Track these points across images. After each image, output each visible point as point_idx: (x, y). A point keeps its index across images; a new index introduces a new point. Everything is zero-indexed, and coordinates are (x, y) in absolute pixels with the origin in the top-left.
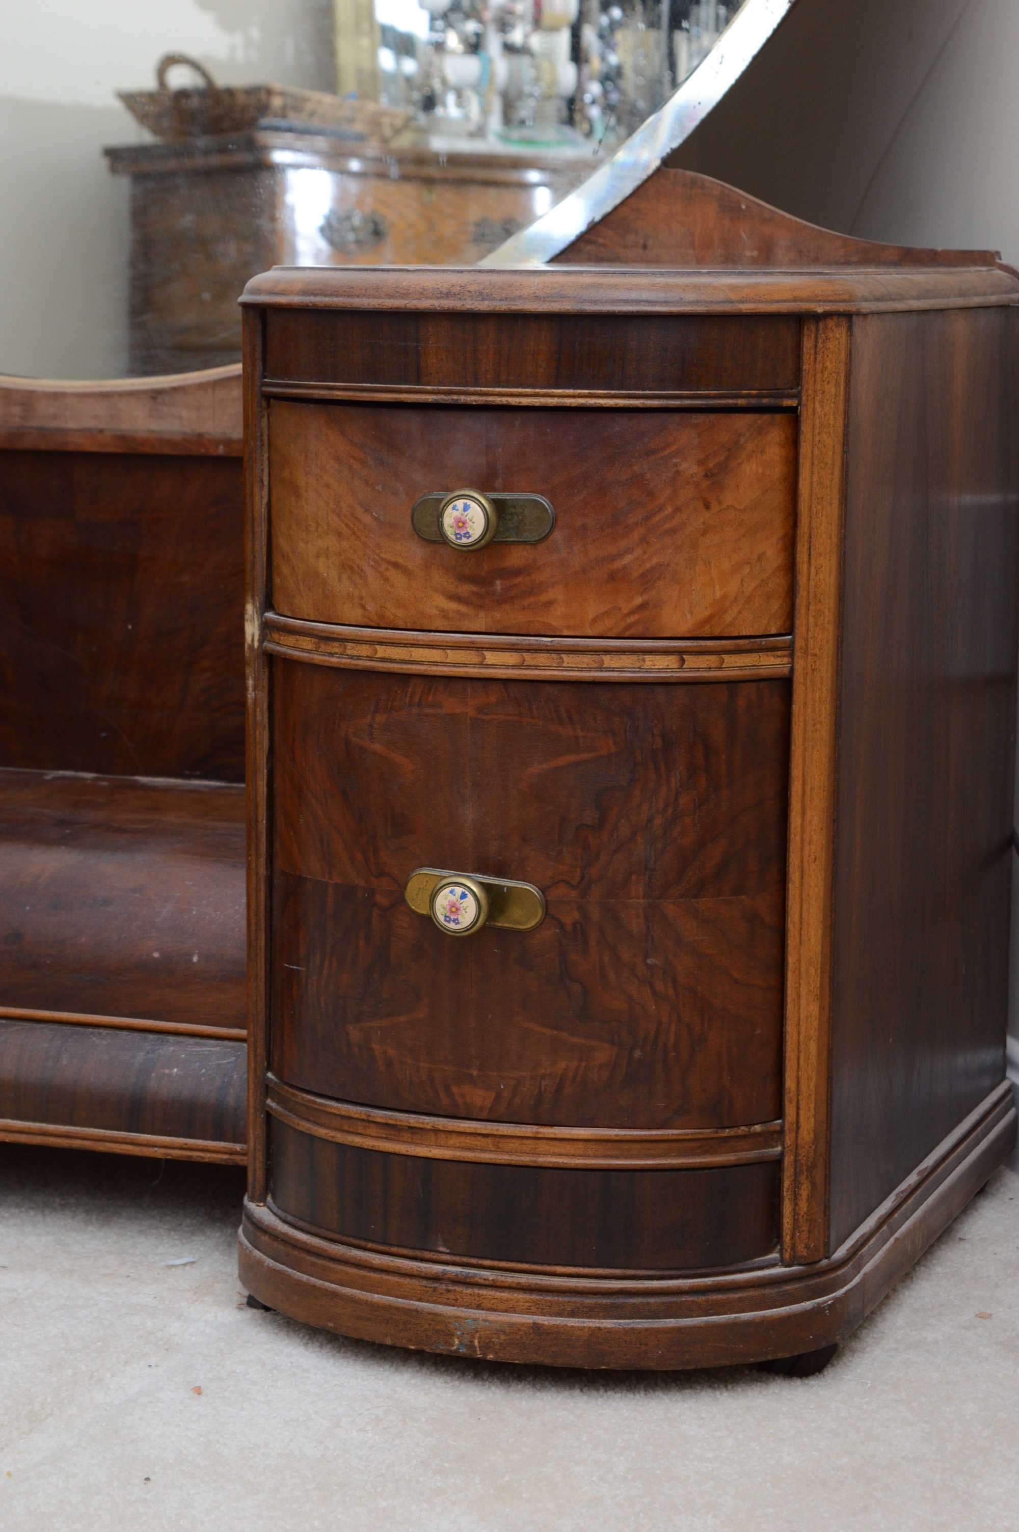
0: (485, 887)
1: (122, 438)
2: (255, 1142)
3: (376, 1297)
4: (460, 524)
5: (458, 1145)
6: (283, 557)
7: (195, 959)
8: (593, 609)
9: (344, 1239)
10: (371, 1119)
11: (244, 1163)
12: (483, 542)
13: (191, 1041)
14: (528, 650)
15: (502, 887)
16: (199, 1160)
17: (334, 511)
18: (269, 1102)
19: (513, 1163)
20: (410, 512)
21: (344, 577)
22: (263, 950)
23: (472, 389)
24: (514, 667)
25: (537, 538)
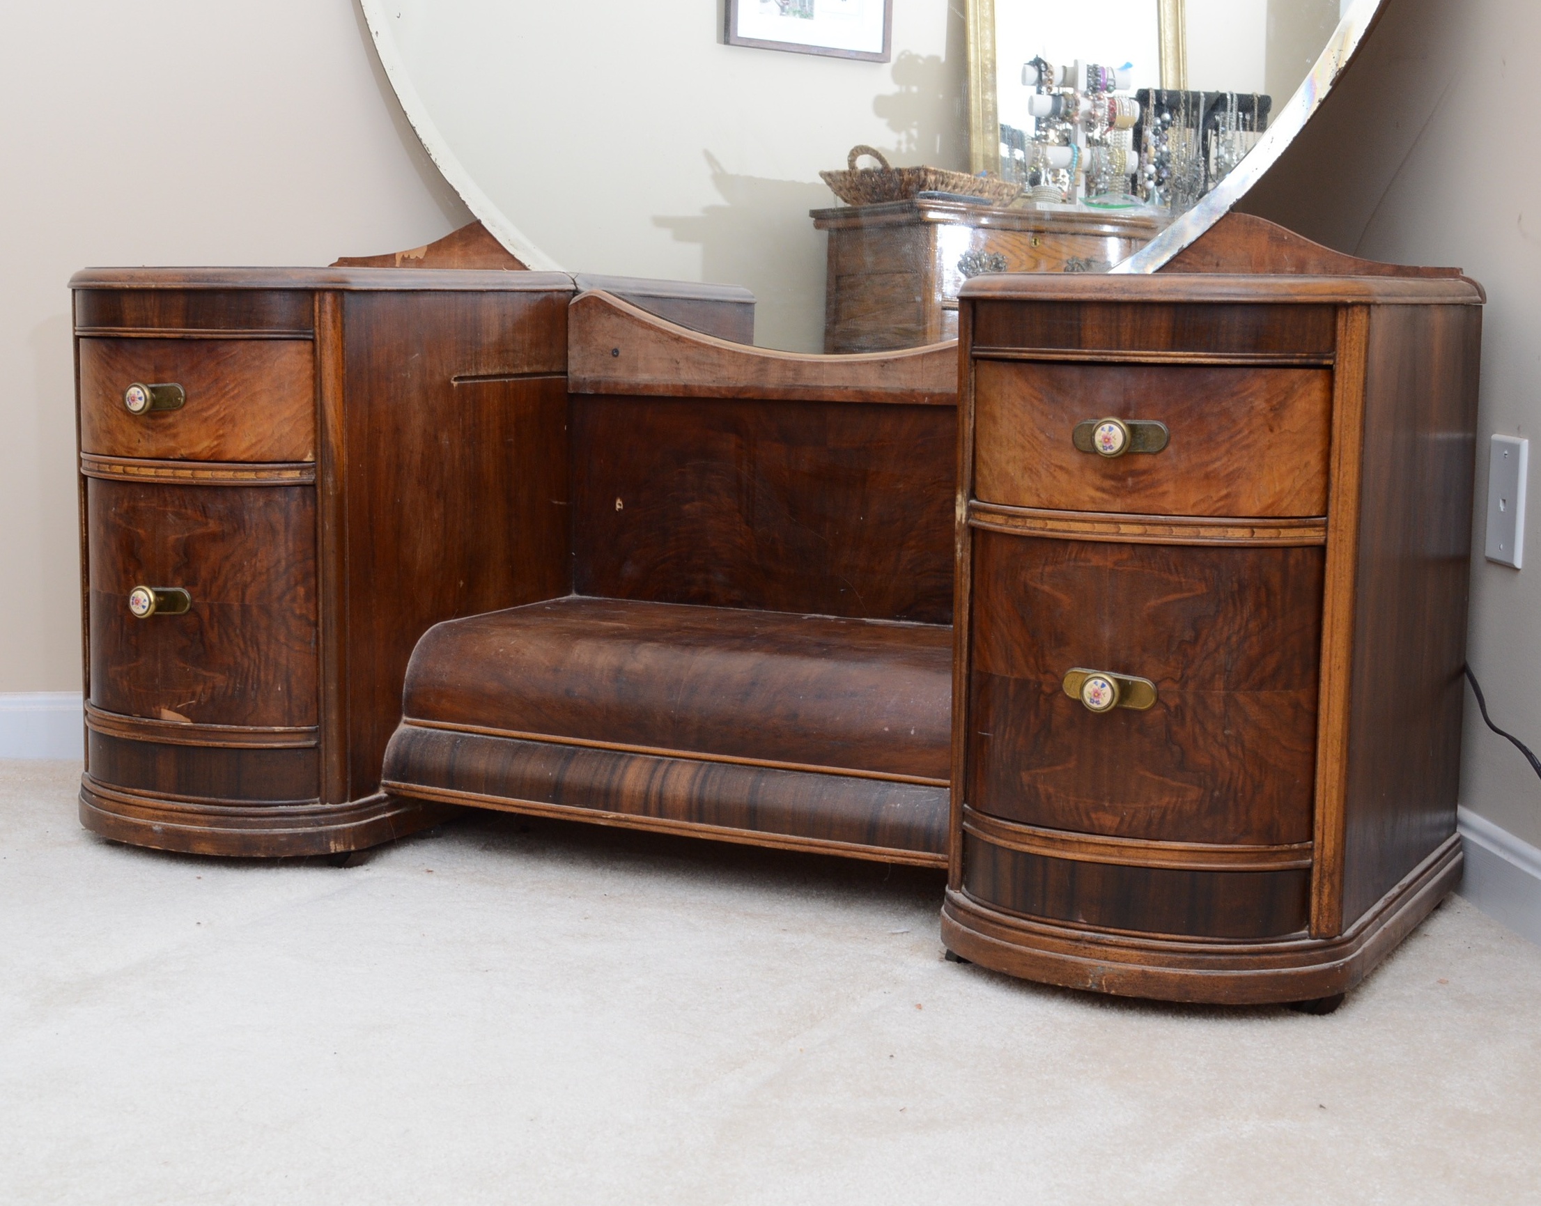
0: (1118, 681)
1: (860, 392)
2: (955, 850)
3: (1037, 951)
4: (1106, 440)
5: (1094, 852)
6: (984, 463)
7: (912, 732)
8: (1193, 497)
9: (1016, 913)
10: (1036, 834)
11: (945, 865)
12: (1121, 452)
13: (909, 786)
14: (1149, 524)
15: (1128, 681)
16: (914, 864)
17: (1020, 432)
18: (965, 823)
19: (1131, 864)
20: (1071, 434)
21: (1026, 476)
22: (963, 723)
23: (1115, 352)
24: (1139, 535)
25: (1157, 450)
